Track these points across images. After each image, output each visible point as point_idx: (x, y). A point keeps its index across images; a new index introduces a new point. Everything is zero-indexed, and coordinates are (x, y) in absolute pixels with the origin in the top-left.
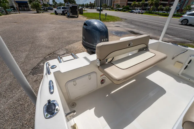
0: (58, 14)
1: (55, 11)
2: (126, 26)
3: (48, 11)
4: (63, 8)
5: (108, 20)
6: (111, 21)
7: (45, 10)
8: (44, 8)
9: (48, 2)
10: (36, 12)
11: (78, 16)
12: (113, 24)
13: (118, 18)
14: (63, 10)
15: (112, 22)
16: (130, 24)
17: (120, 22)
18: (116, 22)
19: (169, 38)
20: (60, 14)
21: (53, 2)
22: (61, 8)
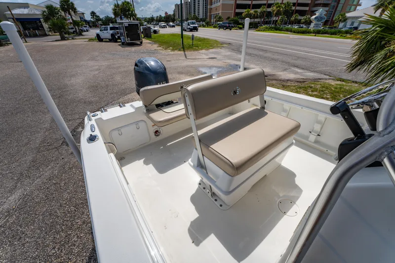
0: (102, 39)
1: (98, 35)
2: (229, 57)
3: (83, 35)
4: (111, 29)
5: (197, 47)
6: (201, 49)
7: (77, 33)
8: (74, 30)
9: (82, 16)
10: (59, 37)
11: (141, 43)
12: (206, 54)
13: (216, 41)
14: (111, 32)
15: (204, 51)
16: (236, 53)
17: (218, 50)
18: (211, 50)
19: (297, 73)
20: (108, 40)
21: (91, 15)
22: (109, 28)
